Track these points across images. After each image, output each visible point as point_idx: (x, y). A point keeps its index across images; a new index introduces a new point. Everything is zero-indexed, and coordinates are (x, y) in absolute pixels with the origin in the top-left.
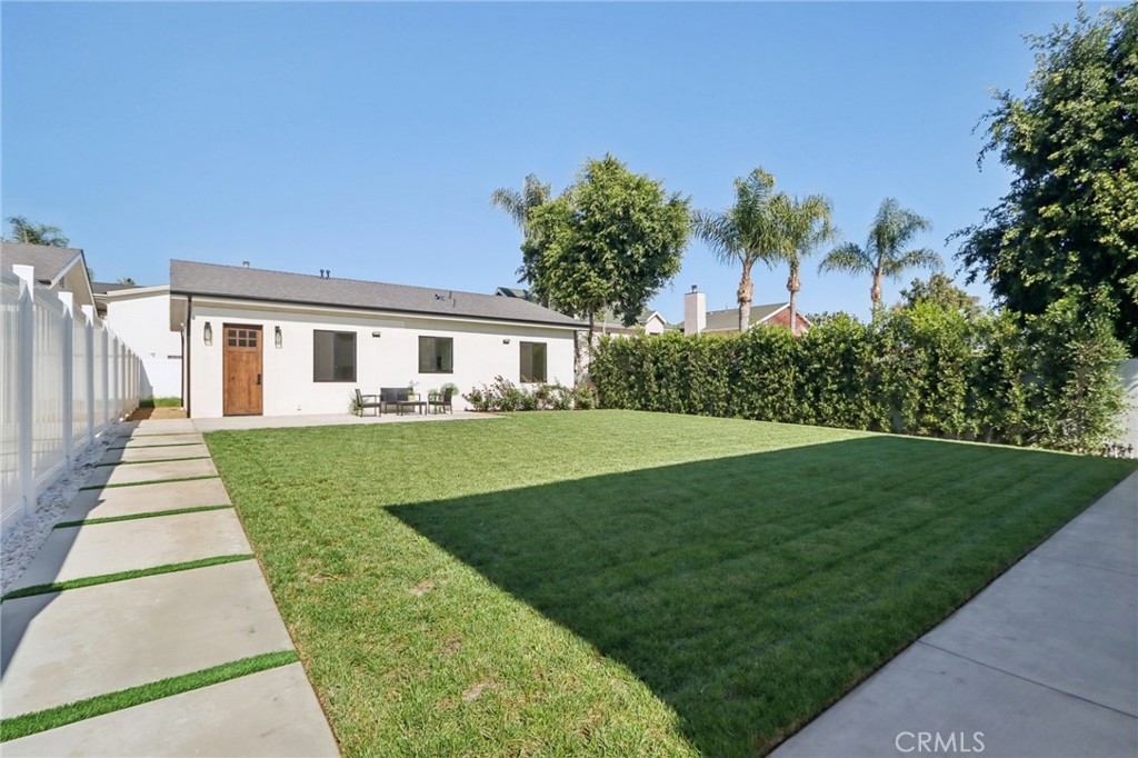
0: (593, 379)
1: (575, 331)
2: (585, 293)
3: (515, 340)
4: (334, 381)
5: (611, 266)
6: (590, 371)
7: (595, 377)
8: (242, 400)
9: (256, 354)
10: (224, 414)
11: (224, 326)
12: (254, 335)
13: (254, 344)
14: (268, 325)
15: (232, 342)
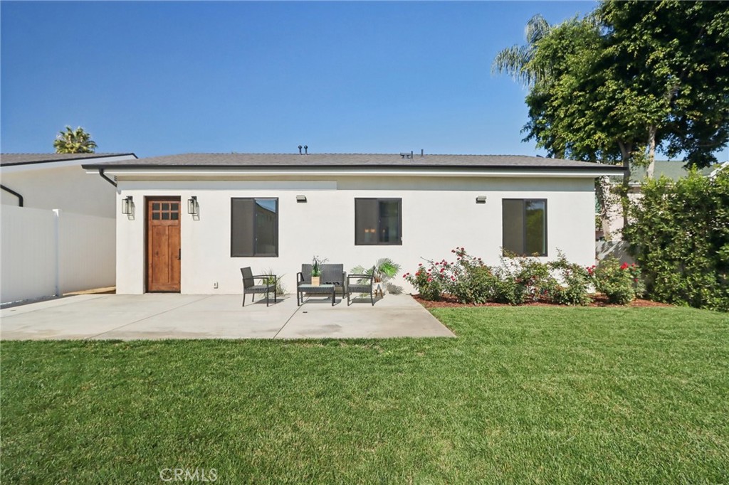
0: (632, 250)
1: (597, 179)
2: (615, 126)
3: (495, 198)
4: (254, 256)
5: (666, 70)
6: (625, 238)
7: (634, 247)
8: (163, 277)
9: (178, 228)
10: (147, 290)
11: (148, 199)
12: (177, 207)
13: (176, 217)
14: (185, 195)
15: (156, 217)
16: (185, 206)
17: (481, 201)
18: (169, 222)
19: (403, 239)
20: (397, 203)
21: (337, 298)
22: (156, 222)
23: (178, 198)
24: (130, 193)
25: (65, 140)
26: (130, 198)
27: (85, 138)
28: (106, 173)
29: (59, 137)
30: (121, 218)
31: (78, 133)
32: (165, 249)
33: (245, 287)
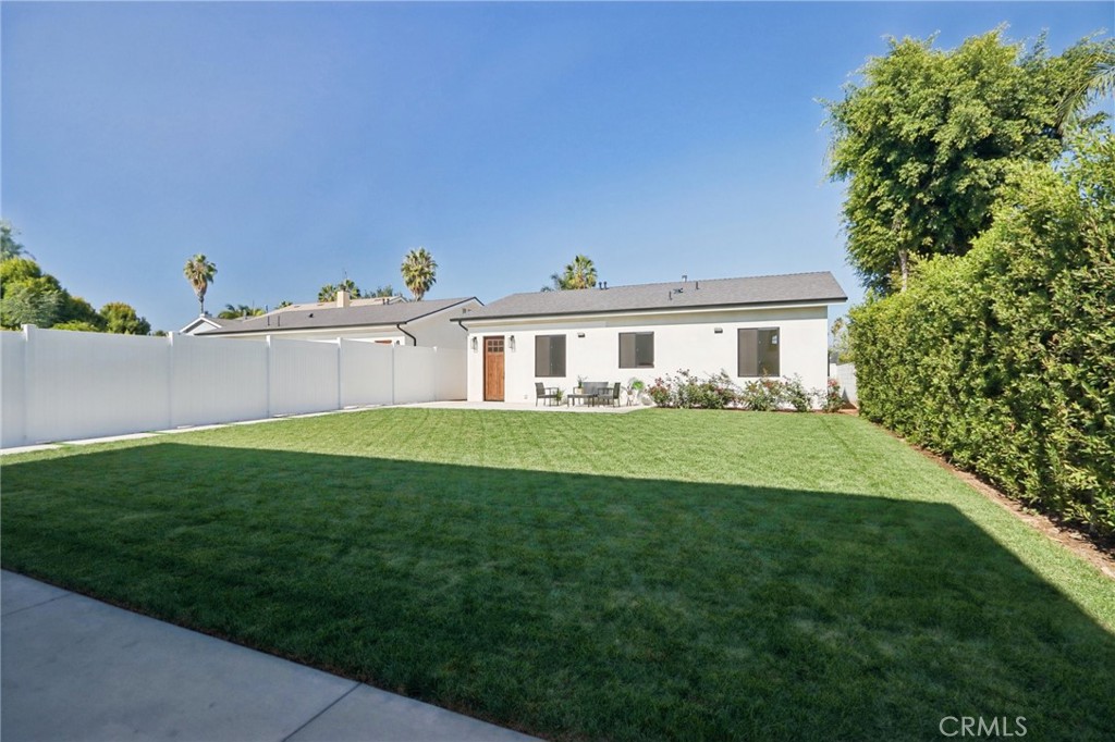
3: (731, 329)
4: (547, 376)
8: (495, 390)
9: (503, 357)
10: (485, 400)
11: (485, 338)
12: (502, 343)
13: (502, 350)
14: (507, 335)
15: (490, 350)
16: (507, 342)
17: (719, 332)
18: (498, 353)
19: (655, 363)
20: (650, 336)
21: (576, 400)
22: (490, 353)
23: (503, 337)
24: (475, 335)
25: (410, 263)
26: (475, 338)
27: (427, 259)
28: (463, 323)
29: (405, 260)
30: (470, 350)
31: (421, 254)
32: (495, 373)
33: (538, 394)
